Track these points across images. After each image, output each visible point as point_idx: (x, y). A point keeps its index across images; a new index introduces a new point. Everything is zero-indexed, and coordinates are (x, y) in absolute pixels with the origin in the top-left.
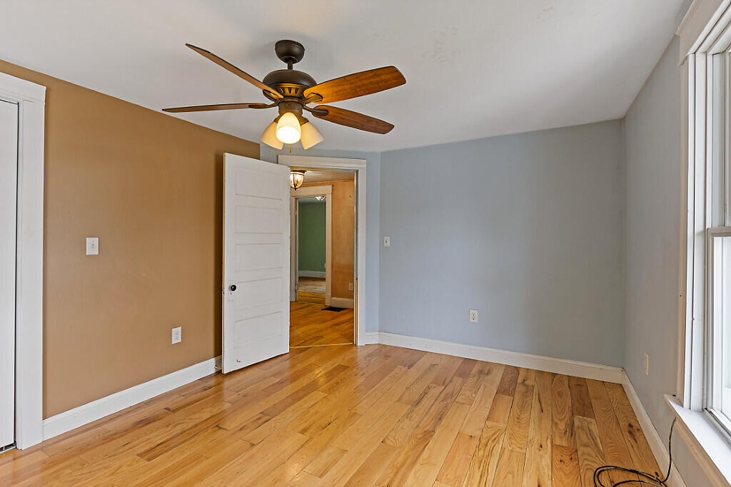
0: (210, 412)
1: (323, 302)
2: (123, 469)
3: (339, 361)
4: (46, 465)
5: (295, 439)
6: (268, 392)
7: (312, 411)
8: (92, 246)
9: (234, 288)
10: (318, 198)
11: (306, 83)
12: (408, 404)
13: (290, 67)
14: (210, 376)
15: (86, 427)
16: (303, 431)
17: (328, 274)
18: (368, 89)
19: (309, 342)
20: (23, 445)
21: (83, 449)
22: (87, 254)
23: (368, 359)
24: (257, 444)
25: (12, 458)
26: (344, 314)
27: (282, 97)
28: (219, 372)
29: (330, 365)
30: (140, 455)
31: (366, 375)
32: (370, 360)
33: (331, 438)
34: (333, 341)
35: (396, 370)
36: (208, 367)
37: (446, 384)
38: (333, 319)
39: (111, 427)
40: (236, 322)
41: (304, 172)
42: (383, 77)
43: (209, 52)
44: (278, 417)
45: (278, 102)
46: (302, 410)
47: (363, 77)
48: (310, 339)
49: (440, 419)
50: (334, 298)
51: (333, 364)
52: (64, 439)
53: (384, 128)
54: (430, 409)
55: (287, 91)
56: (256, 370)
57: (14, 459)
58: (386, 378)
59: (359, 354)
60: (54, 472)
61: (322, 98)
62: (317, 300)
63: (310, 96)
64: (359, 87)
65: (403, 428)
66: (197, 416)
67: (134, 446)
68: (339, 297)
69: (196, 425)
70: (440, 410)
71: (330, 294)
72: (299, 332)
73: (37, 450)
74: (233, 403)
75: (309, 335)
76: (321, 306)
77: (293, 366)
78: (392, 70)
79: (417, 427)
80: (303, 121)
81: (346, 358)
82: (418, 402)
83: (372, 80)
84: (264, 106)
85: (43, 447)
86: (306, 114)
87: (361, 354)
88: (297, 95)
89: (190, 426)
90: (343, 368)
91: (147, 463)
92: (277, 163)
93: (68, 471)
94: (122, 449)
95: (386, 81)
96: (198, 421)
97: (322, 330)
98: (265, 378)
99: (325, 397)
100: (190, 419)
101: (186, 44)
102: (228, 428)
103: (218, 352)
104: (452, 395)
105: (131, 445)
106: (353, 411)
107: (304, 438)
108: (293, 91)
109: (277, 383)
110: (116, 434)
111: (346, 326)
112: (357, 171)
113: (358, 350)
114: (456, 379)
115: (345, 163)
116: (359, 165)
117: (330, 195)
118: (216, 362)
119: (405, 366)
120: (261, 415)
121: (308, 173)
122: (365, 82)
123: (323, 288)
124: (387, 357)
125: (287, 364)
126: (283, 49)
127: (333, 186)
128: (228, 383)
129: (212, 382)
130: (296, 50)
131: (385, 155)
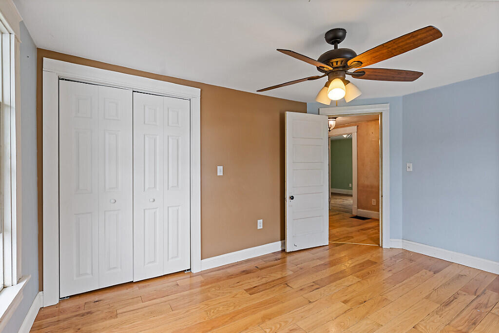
0: (281, 274)
1: (351, 212)
2: (237, 296)
3: (368, 257)
4: (203, 284)
5: (339, 306)
6: (317, 269)
7: (350, 289)
8: (220, 171)
9: (292, 198)
10: (345, 136)
11: (348, 56)
12: (437, 303)
13: (336, 47)
14: (278, 252)
15: (219, 268)
16: (345, 302)
17: (354, 191)
18: (403, 49)
19: (342, 240)
20: (194, 271)
21: (218, 280)
22: (218, 175)
23: (393, 259)
24: (314, 302)
25: (189, 276)
26: (368, 222)
27: (332, 69)
28: (284, 251)
29: (361, 259)
30: (246, 290)
31: (394, 271)
32: (395, 261)
33: (367, 313)
34: (362, 241)
35: (423, 272)
36: (277, 246)
37: (478, 294)
38: (360, 225)
39: (230, 271)
40: (294, 220)
41: (335, 118)
42: (419, 37)
43: (291, 51)
44: (325, 288)
45: (327, 73)
46: (343, 287)
47: (400, 41)
48: (344, 238)
49: (474, 324)
50: (359, 210)
51: (364, 259)
52: (210, 272)
53: (413, 76)
54: (461, 312)
55: (335, 64)
56: (306, 253)
57: (191, 277)
58: (412, 278)
59: (384, 254)
60: (207, 288)
61: (362, 63)
62: (346, 210)
63: (352, 64)
64: (395, 49)
65: (433, 322)
66: (273, 275)
67: (242, 285)
68: (364, 209)
69: (274, 281)
70: (473, 316)
71: (356, 206)
72: (334, 231)
73: (199, 275)
74: (294, 272)
75: (342, 235)
76: (349, 215)
77: (331, 255)
78: (430, 29)
79: (449, 324)
80: (346, 82)
81: (374, 256)
82: (448, 304)
83: (408, 41)
84: (318, 77)
85: (201, 274)
86: (348, 77)
87: (386, 256)
88: (341, 65)
89: (271, 280)
90: (371, 263)
91: (250, 296)
92: (319, 114)
93: (213, 289)
94: (236, 285)
95: (421, 39)
96: (274, 279)
97: (352, 232)
98: (314, 260)
99: (359, 282)
100: (270, 276)
101: (277, 50)
102: (294, 287)
103: (283, 238)
104: (486, 306)
105: (240, 283)
106: (384, 297)
107: (346, 307)
108: (339, 63)
109: (322, 264)
110: (232, 275)
111: (371, 232)
112: (381, 114)
113: (384, 251)
114: (489, 292)
115: (372, 108)
116: (384, 109)
117: (356, 133)
118: (282, 243)
119: (430, 271)
120: (314, 284)
121: (339, 119)
122: (401, 44)
123: (351, 202)
124: (411, 260)
125: (327, 253)
126: (331, 36)
127: (358, 126)
128: (289, 258)
129: (279, 256)
130: (341, 34)
131: (406, 98)
